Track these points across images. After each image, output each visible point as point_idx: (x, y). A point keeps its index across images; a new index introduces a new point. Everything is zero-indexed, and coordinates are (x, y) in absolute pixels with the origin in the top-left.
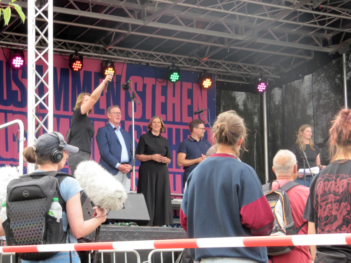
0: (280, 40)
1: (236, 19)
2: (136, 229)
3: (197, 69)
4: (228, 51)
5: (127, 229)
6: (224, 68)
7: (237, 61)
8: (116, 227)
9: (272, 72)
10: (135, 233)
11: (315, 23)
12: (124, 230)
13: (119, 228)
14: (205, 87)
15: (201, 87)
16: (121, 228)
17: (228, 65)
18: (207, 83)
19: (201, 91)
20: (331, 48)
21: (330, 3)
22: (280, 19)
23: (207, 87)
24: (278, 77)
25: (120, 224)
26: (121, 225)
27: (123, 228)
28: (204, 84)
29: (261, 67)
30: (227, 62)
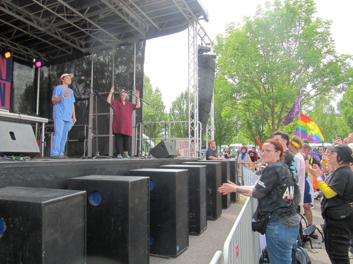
0: (61, 37)
1: (39, 17)
2: (32, 164)
3: (3, 45)
4: (30, 36)
5: (23, 165)
6: (19, 48)
7: (26, 46)
8: (12, 163)
9: (44, 57)
10: (30, 169)
11: (87, 31)
12: (20, 166)
13: (15, 163)
14: (6, 57)
15: (3, 56)
16: (17, 163)
17: (21, 47)
18: (8, 55)
19: (3, 58)
20: (84, 49)
21: (97, 22)
22: (71, 22)
23: (8, 57)
24: (47, 61)
25: (14, 159)
26: (16, 159)
27: (19, 163)
28: (6, 55)
29: (39, 53)
30: (21, 46)
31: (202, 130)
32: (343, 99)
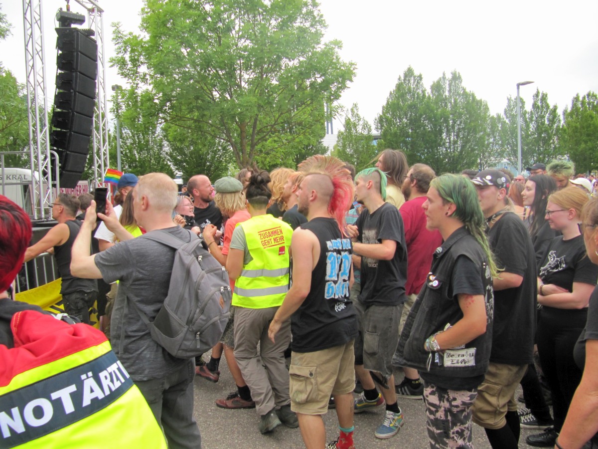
31: (60, 167)
32: (383, 112)
